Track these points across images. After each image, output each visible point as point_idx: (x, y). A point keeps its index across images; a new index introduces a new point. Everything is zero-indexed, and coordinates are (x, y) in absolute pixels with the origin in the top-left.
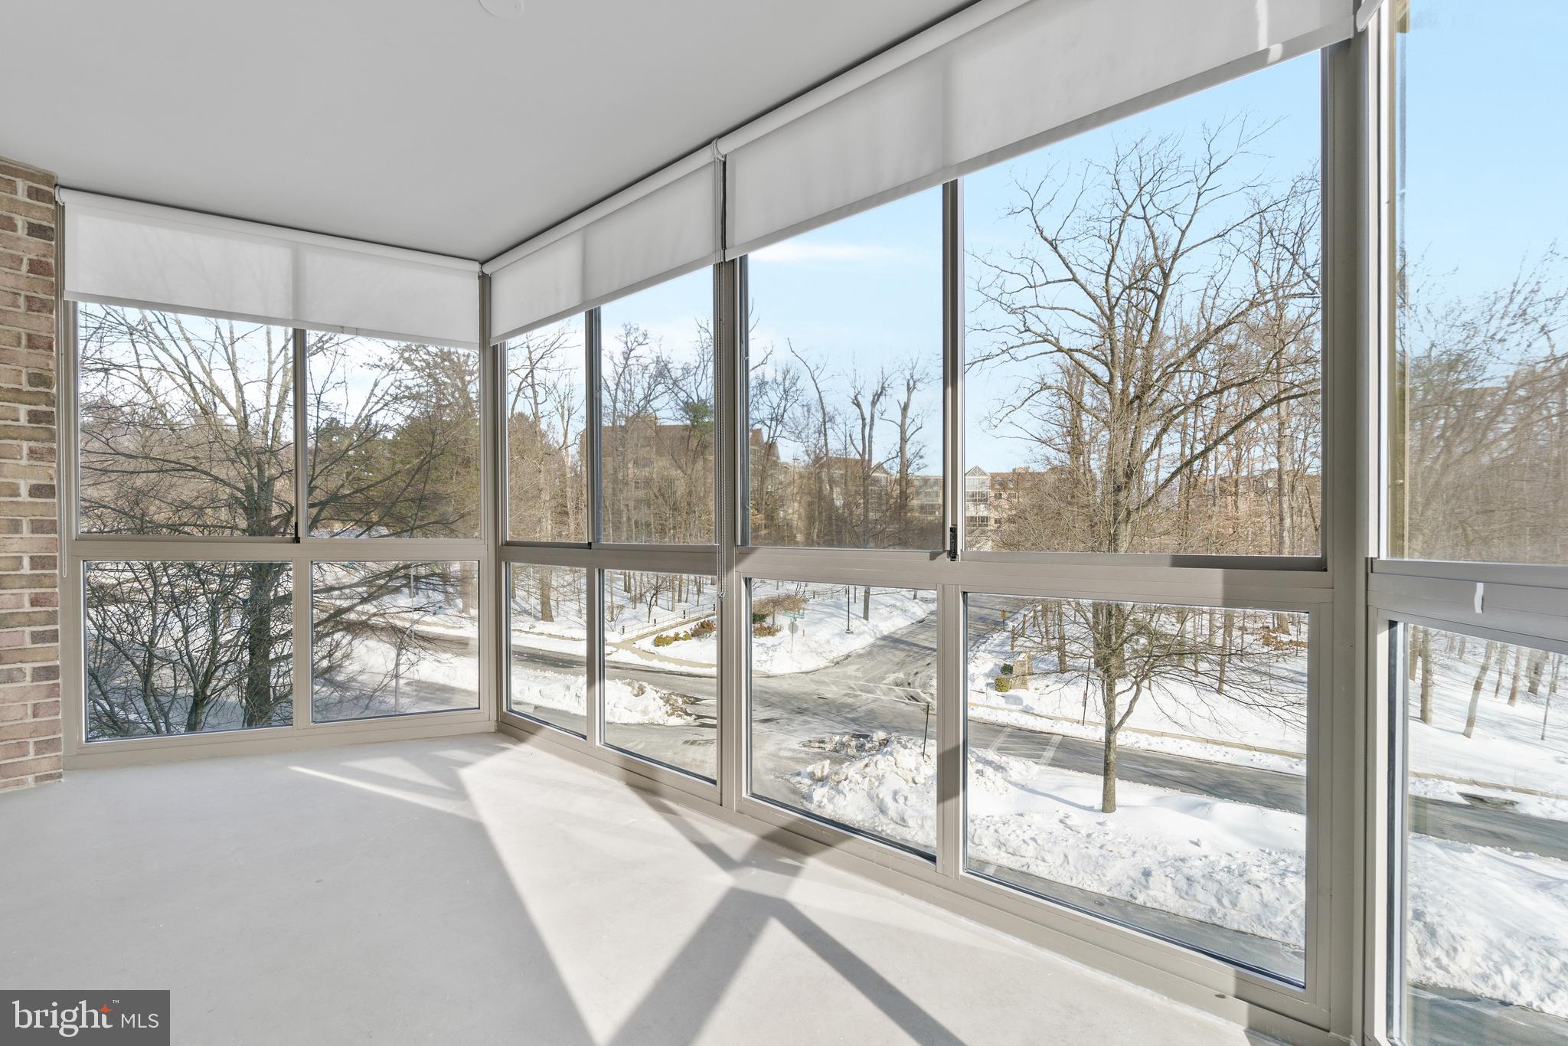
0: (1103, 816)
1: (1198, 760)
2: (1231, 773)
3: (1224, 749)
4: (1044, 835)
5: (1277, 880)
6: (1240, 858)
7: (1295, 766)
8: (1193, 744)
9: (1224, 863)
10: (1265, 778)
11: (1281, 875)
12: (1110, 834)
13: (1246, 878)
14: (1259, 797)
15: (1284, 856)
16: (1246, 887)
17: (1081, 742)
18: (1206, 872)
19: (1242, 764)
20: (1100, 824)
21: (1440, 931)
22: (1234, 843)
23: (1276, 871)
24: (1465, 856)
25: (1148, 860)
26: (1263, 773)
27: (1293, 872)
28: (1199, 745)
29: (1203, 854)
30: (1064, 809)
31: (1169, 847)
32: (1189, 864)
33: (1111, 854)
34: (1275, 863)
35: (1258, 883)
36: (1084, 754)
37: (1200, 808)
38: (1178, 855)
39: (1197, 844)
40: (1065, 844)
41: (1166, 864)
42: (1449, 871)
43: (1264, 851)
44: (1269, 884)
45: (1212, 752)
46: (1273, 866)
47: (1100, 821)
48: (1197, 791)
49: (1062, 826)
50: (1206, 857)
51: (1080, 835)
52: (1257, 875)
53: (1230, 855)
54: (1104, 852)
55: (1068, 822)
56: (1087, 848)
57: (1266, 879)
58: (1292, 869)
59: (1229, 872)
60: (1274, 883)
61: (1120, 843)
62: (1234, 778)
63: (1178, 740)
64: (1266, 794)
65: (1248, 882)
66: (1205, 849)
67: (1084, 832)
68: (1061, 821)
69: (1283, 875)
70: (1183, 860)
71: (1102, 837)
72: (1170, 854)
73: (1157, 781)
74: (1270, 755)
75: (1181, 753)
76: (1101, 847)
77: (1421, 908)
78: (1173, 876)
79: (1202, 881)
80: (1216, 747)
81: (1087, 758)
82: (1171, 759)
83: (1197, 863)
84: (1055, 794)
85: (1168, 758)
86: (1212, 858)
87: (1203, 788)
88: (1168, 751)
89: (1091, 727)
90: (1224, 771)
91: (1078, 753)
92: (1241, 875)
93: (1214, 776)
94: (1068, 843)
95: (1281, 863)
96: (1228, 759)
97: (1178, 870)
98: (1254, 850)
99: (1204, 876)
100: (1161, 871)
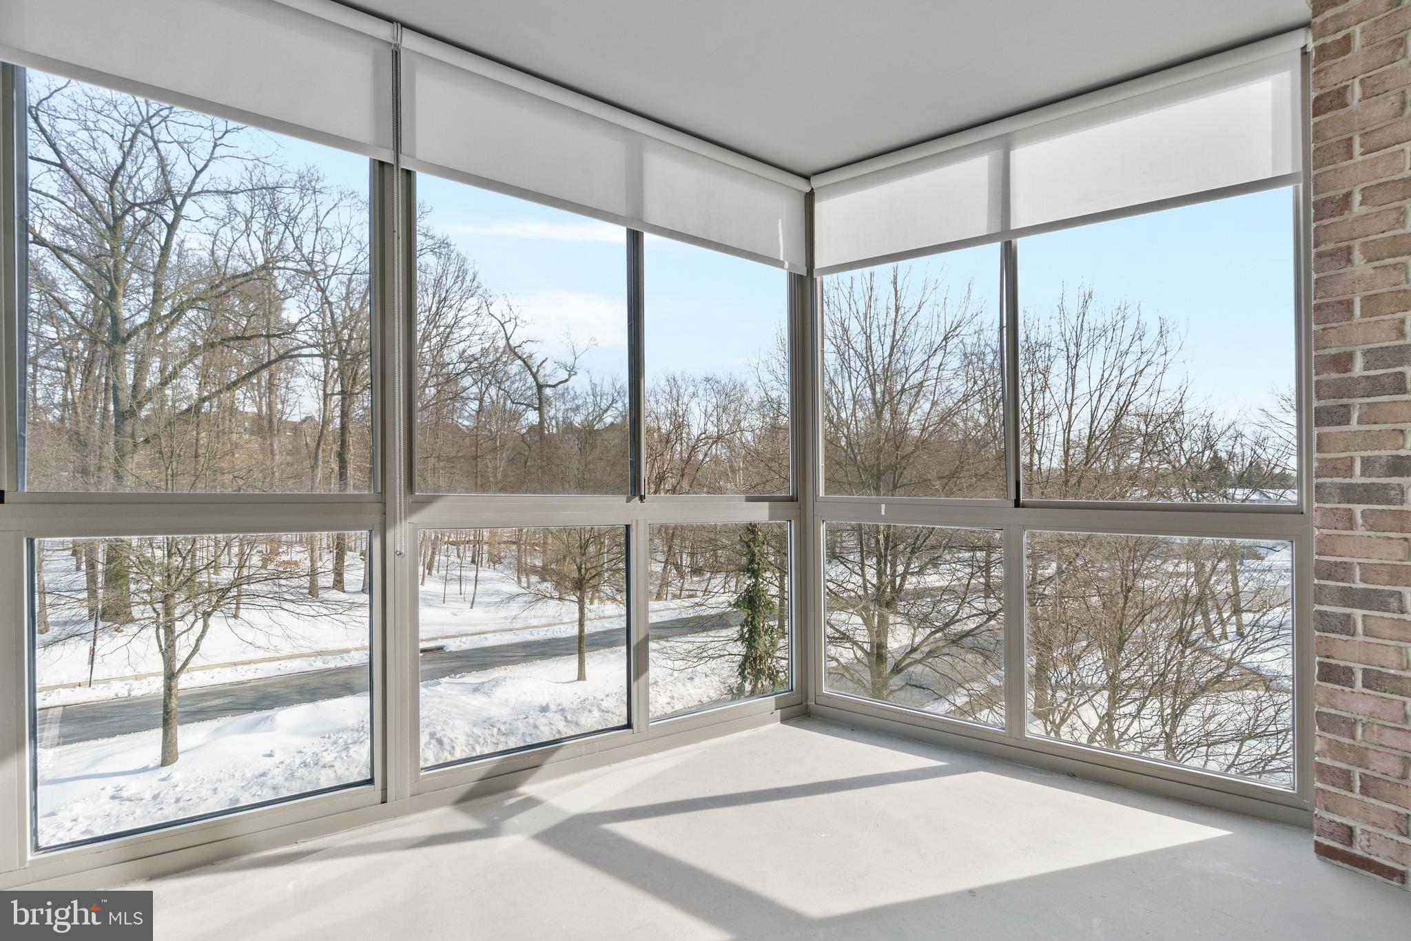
0: (165, 771)
1: (231, 684)
2: (265, 686)
3: (254, 666)
4: (100, 821)
5: (344, 754)
6: (309, 751)
7: (314, 664)
8: (224, 671)
9: (298, 761)
10: (294, 680)
11: (345, 749)
12: (180, 784)
13: (321, 764)
14: (296, 697)
15: (340, 736)
16: (324, 771)
17: (92, 706)
18: (287, 775)
19: (272, 674)
20: (164, 780)
21: (445, 740)
22: (299, 742)
23: (339, 748)
24: (438, 688)
25: (231, 790)
26: (291, 677)
27: (352, 743)
28: (229, 669)
29: (278, 762)
30: (110, 785)
31: (246, 770)
32: (270, 775)
33: (190, 803)
34: (335, 743)
35: (331, 763)
36: (104, 718)
37: (263, 723)
38: (256, 773)
39: (271, 755)
40: (131, 818)
41: (250, 785)
42: (438, 700)
43: (324, 737)
44: (339, 760)
45: (243, 673)
46: (335, 746)
47: (163, 776)
48: (242, 712)
49: (116, 802)
50: (282, 763)
51: (144, 801)
52: (327, 758)
53: (301, 752)
54: (182, 804)
55: (124, 794)
56: (161, 809)
57: (336, 758)
58: (350, 741)
59: (305, 766)
60: (342, 758)
61: (194, 788)
62: (269, 690)
63: (208, 671)
64: (300, 693)
65: (324, 766)
66: (278, 757)
67: (148, 796)
68: (113, 797)
69: (347, 748)
70: (263, 775)
71: (171, 792)
72: (249, 775)
73: (201, 717)
74: (293, 660)
75: (213, 682)
76: (177, 801)
77: (433, 730)
78: (259, 793)
79: (287, 784)
80: (246, 667)
81: (107, 721)
82: (204, 691)
83: (277, 771)
84: (92, 771)
85: (201, 692)
86: (287, 762)
87: (245, 707)
88: (199, 685)
89: (101, 686)
90: (257, 686)
91: (93, 718)
92: (316, 764)
93: (252, 693)
94: (135, 815)
95: (340, 741)
96: (259, 675)
97: (262, 785)
98: (317, 740)
99: (286, 779)
100: (247, 793)
